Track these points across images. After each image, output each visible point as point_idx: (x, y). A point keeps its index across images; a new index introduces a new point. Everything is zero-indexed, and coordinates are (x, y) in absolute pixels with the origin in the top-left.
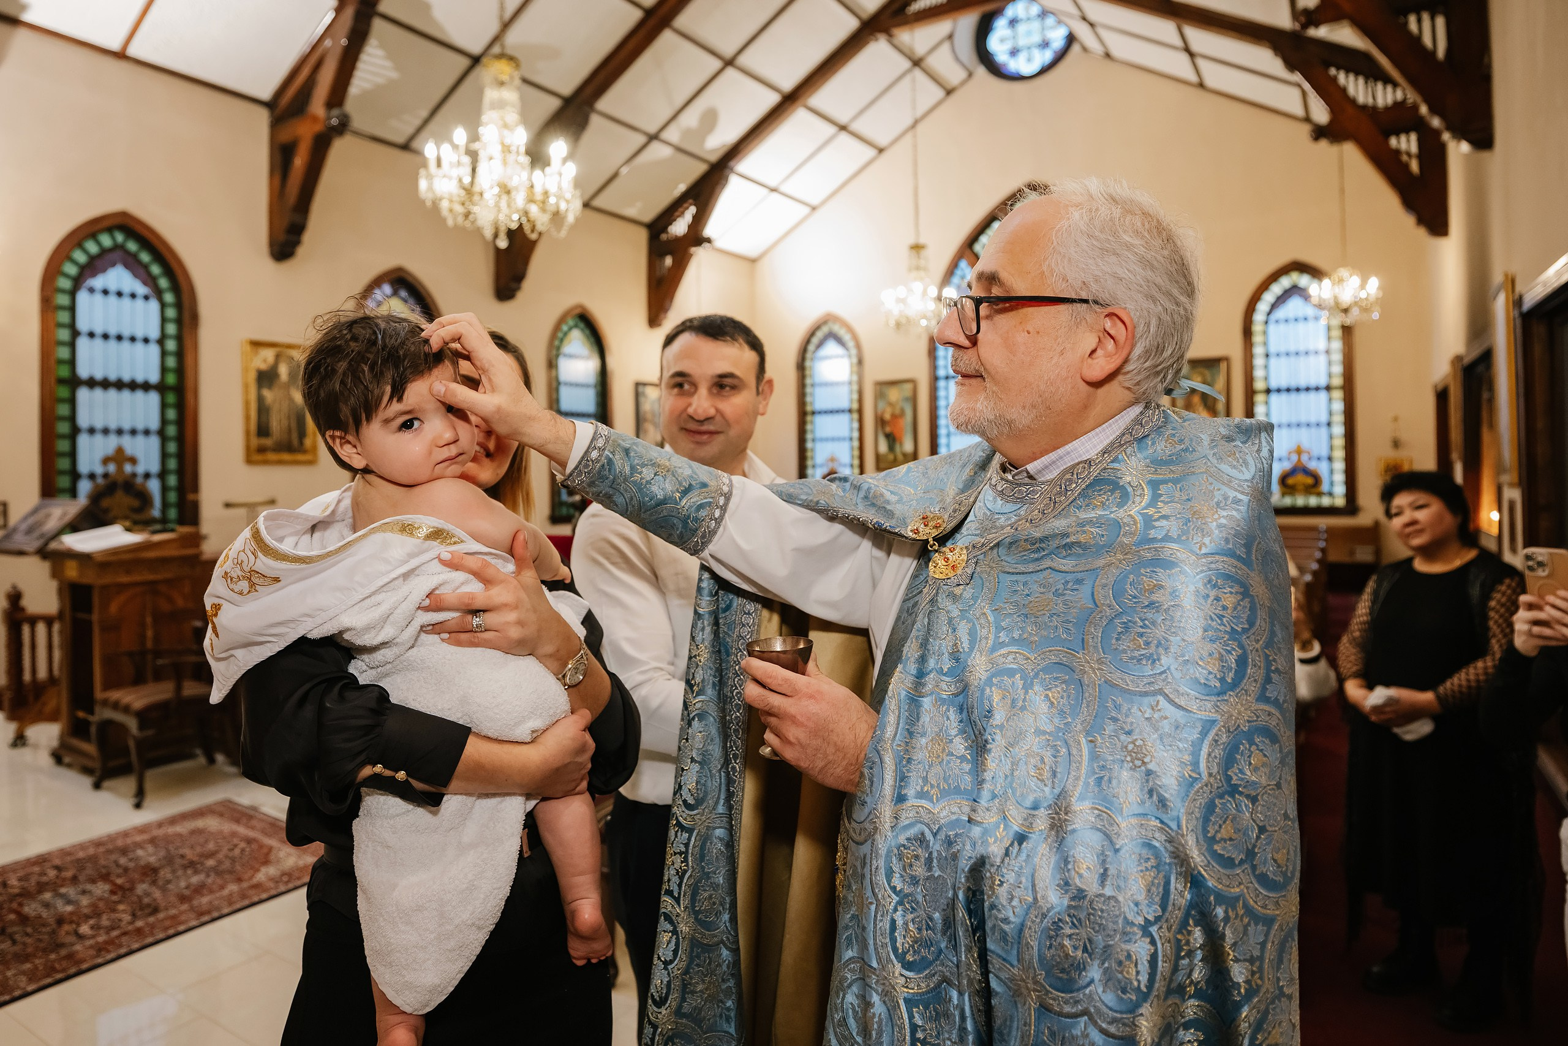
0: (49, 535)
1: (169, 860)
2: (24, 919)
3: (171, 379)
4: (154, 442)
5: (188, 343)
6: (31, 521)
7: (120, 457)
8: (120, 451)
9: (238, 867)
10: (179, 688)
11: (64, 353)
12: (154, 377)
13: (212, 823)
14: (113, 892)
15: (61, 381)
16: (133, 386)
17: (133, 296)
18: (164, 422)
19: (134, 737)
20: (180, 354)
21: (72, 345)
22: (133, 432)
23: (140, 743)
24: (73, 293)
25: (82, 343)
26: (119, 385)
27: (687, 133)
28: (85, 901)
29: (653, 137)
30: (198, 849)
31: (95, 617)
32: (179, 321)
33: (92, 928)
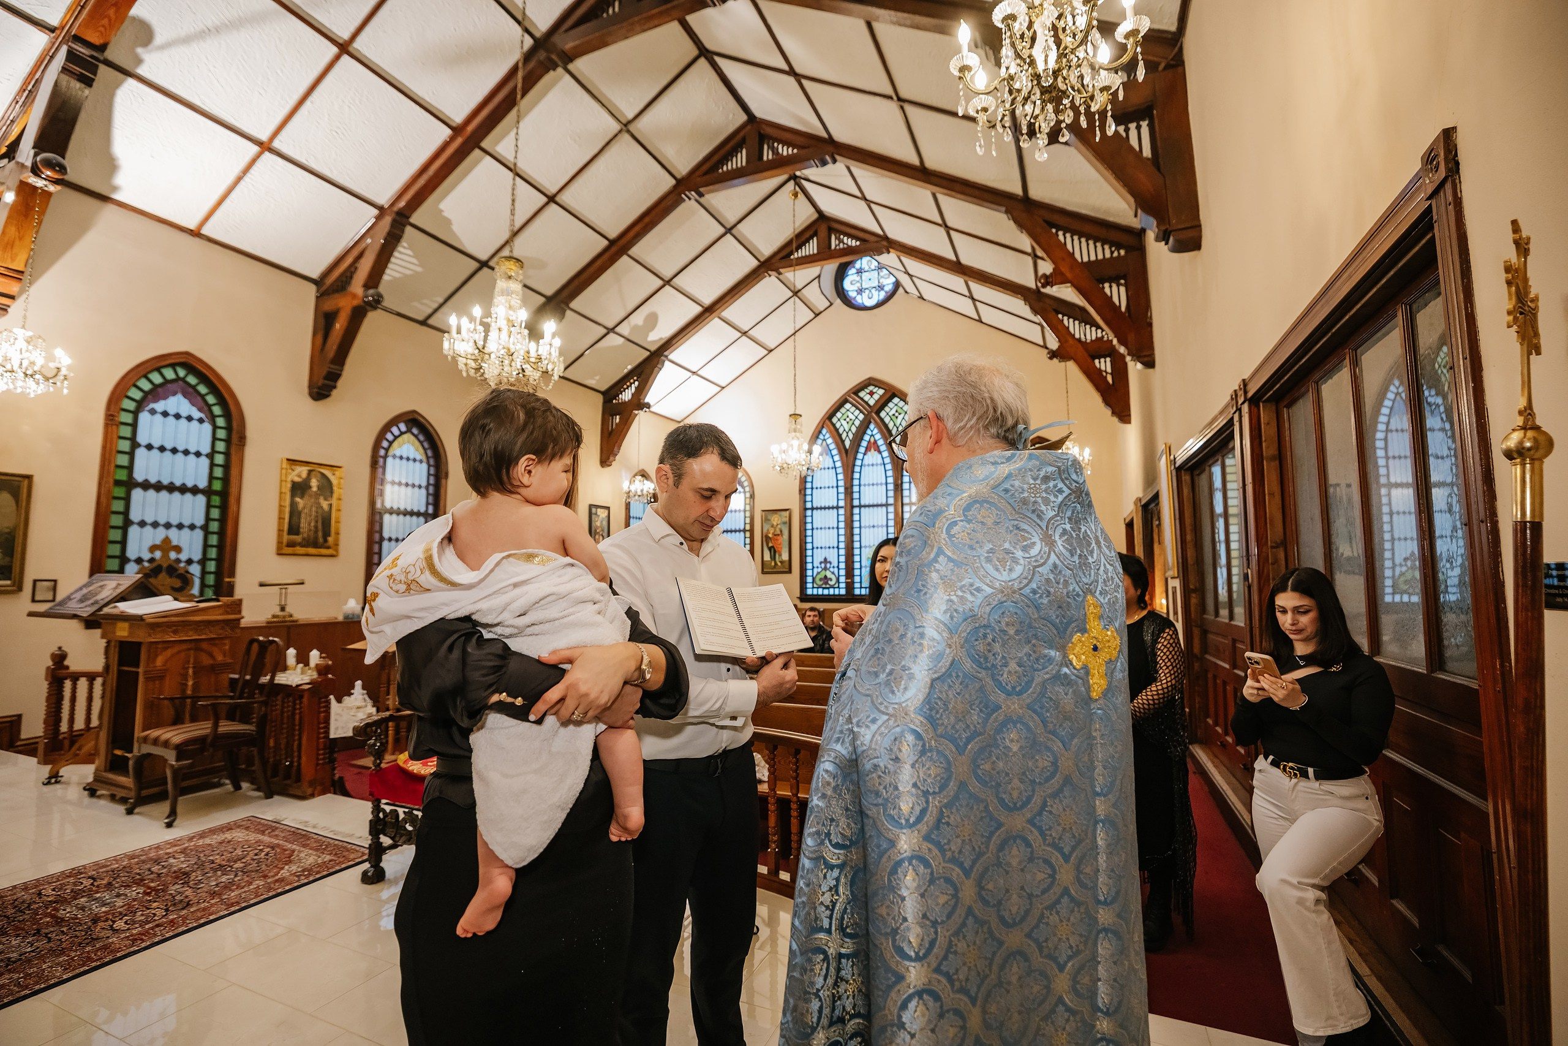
0: (102, 603)
1: (201, 865)
2: (59, 921)
3: (217, 486)
4: (199, 534)
5: (234, 458)
6: (85, 591)
7: (166, 545)
8: (167, 540)
9: (264, 867)
10: (216, 726)
11: (123, 460)
12: (203, 484)
13: (239, 835)
14: (146, 894)
15: (118, 483)
16: (183, 489)
17: (189, 418)
18: (208, 519)
19: (172, 766)
20: (226, 467)
21: (131, 454)
22: (180, 526)
23: (176, 772)
24: (136, 414)
25: (140, 453)
26: (171, 488)
27: (635, 328)
28: (119, 902)
29: (611, 330)
30: (227, 855)
31: (141, 670)
32: (228, 441)
33: (126, 923)
